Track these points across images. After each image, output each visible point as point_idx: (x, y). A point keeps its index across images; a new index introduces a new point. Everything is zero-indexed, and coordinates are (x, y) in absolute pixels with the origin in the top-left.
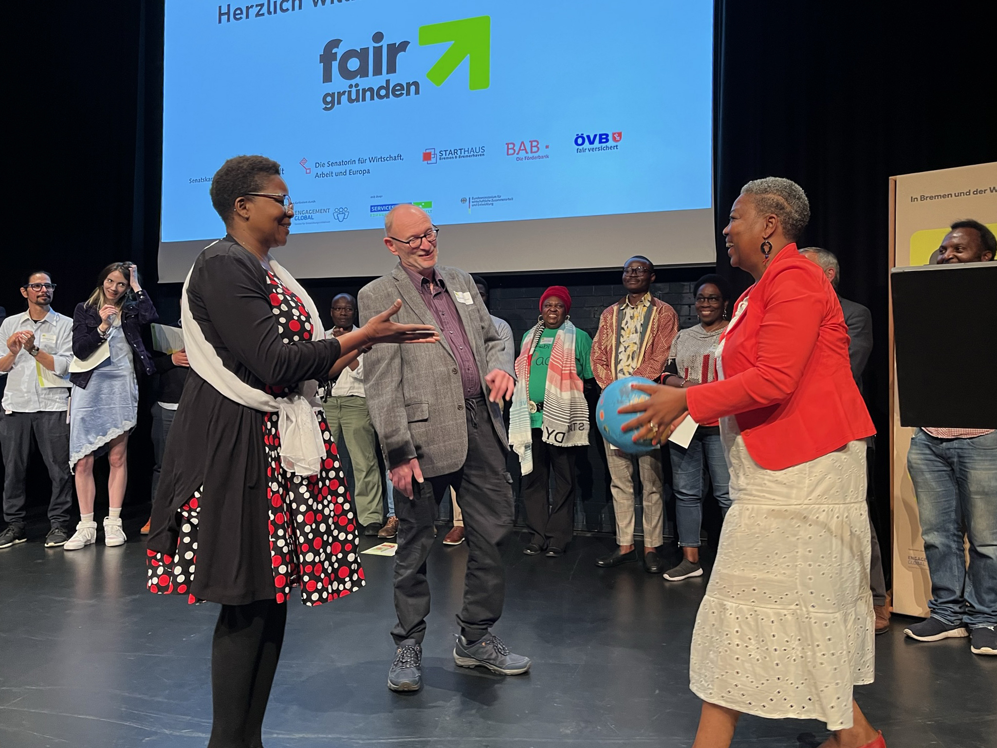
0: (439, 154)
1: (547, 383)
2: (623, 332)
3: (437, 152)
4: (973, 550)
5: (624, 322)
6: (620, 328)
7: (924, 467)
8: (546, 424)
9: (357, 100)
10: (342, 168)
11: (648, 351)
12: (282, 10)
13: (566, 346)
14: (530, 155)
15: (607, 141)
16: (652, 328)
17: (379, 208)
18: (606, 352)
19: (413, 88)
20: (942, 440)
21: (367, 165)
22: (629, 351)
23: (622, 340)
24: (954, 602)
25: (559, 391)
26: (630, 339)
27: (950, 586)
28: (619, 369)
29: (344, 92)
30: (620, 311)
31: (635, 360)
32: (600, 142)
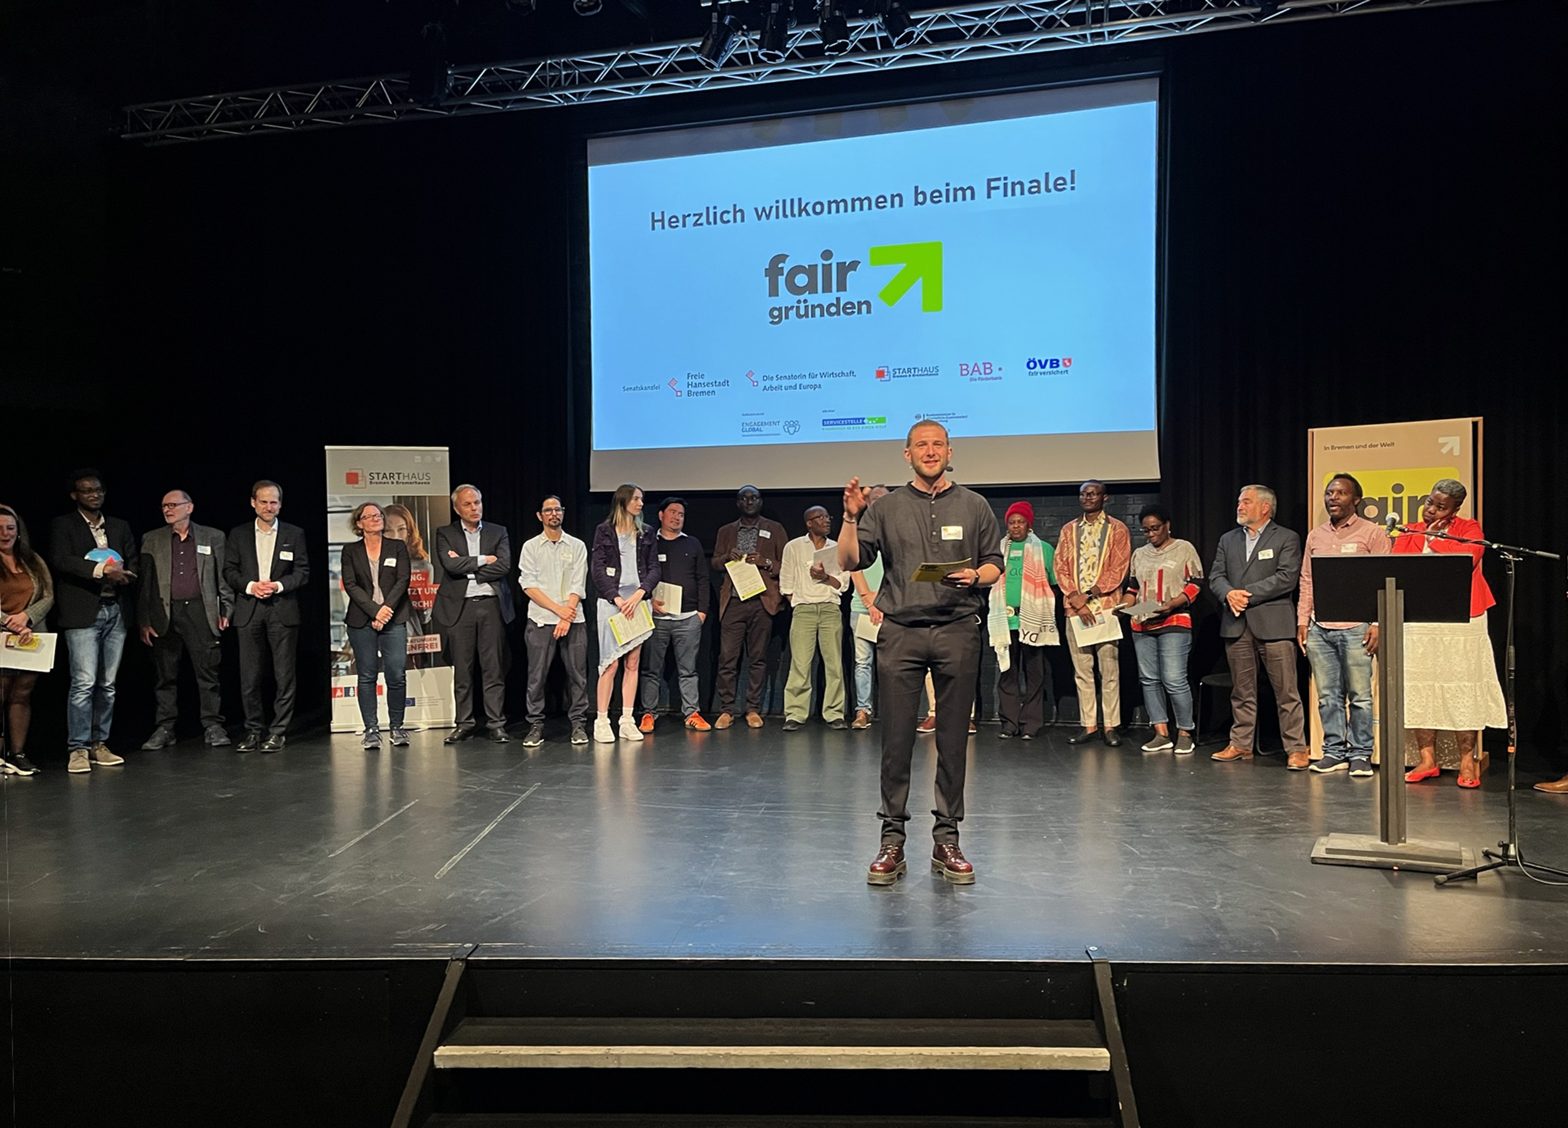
0: (892, 373)
1: (1023, 592)
2: (1082, 546)
3: (891, 370)
4: (1352, 706)
5: (1083, 537)
6: (1079, 543)
7: (1318, 651)
8: (1022, 627)
9: (806, 315)
10: (792, 382)
11: (1106, 563)
12: (723, 222)
13: (1036, 558)
14: (983, 376)
15: (1058, 366)
16: (1109, 543)
17: (831, 422)
18: (1067, 563)
19: (864, 307)
20: (1329, 630)
21: (818, 381)
22: (1089, 562)
23: (1081, 553)
24: (1340, 744)
25: (1032, 597)
26: (1090, 552)
27: (1336, 733)
28: (1081, 577)
29: (792, 308)
30: (1078, 528)
31: (1095, 570)
32: (1051, 367)
